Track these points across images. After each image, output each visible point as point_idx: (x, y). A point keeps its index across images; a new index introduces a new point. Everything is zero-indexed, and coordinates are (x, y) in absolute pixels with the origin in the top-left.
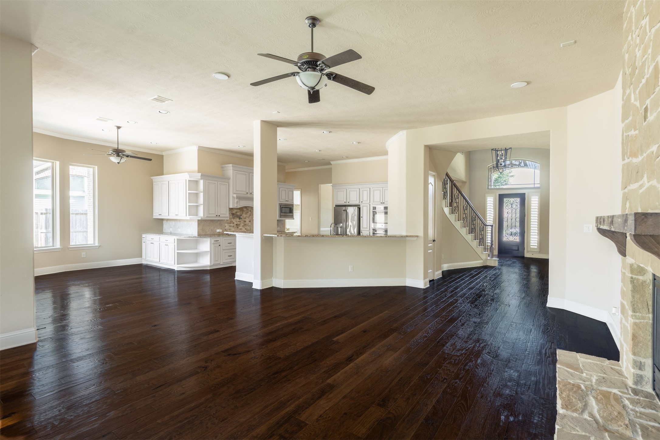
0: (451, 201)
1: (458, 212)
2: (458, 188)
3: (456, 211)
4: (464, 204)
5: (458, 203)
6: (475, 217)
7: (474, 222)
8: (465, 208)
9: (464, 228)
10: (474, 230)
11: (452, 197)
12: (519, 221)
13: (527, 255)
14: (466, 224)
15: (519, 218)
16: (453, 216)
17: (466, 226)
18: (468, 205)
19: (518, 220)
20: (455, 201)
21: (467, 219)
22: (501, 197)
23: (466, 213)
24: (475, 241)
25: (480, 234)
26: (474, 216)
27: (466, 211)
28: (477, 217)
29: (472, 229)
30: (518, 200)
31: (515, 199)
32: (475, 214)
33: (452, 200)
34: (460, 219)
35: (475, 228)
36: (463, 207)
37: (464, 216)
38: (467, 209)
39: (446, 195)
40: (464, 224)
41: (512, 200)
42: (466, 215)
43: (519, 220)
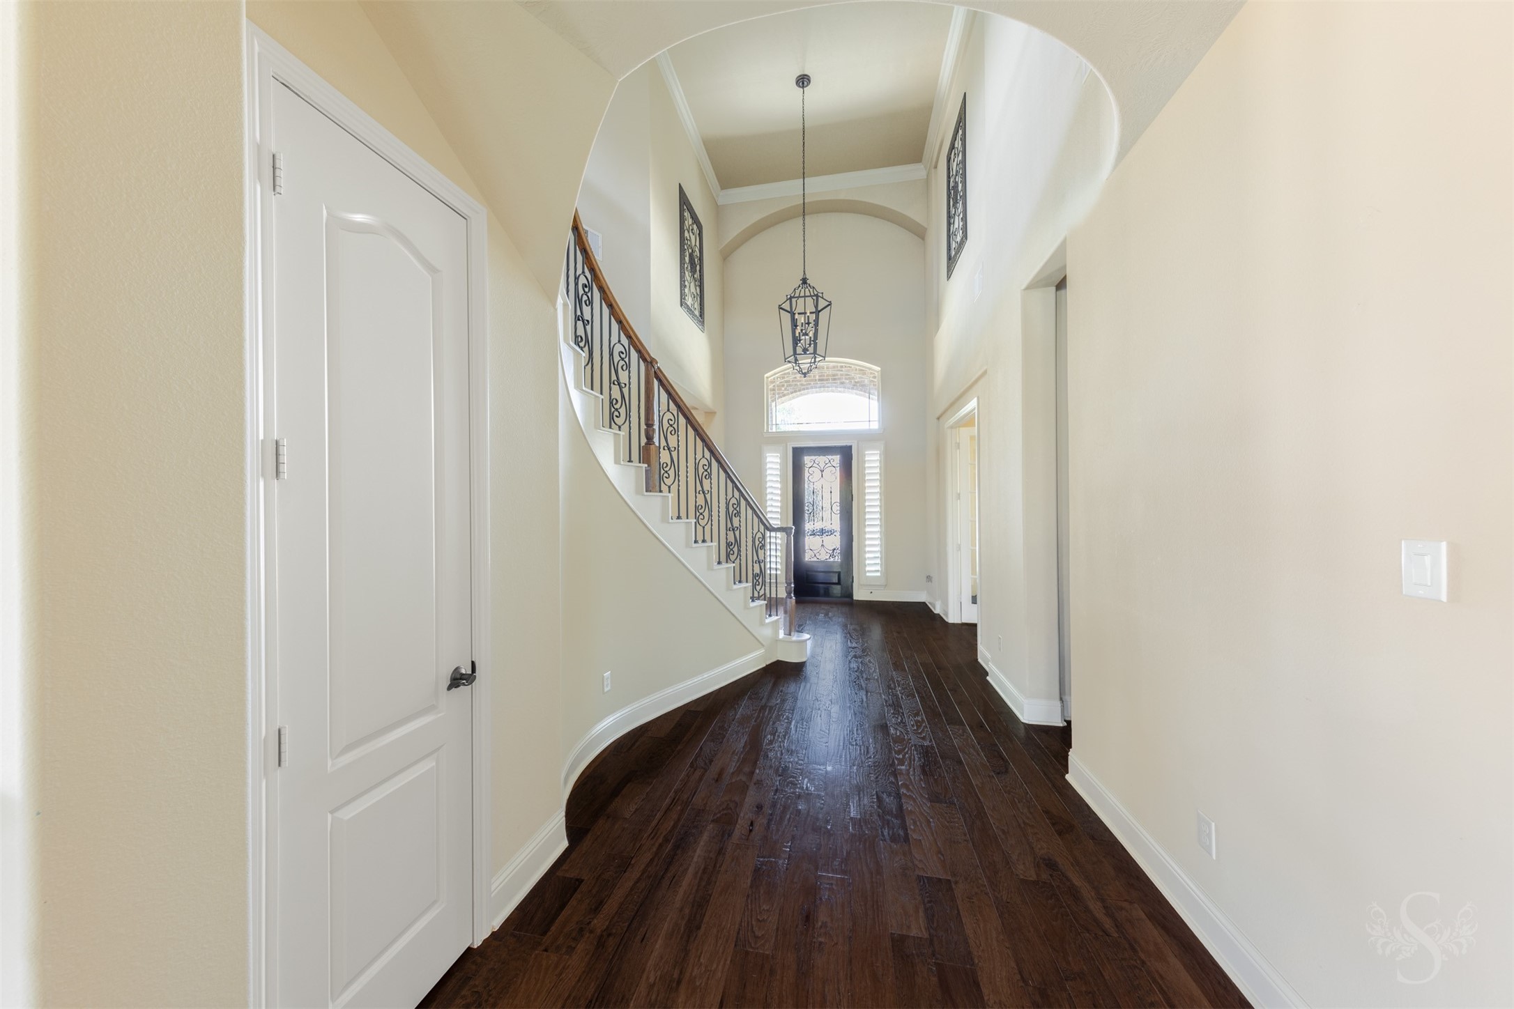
0: (644, 440)
1: (674, 488)
2: (673, 393)
3: (668, 482)
4: (699, 456)
5: (677, 449)
6: (739, 504)
7: (736, 521)
8: (701, 470)
9: (700, 544)
10: (736, 549)
11: (649, 425)
12: (839, 512)
13: (859, 594)
14: (708, 528)
15: (838, 504)
16: (655, 499)
17: (708, 537)
18: (713, 460)
19: (837, 508)
20: (663, 443)
21: (710, 511)
22: (798, 453)
23: (707, 487)
24: (739, 586)
25: (755, 558)
26: (734, 501)
27: (706, 483)
28: (743, 503)
29: (728, 545)
30: (836, 459)
31: (830, 457)
32: (737, 494)
33: (650, 439)
34: (683, 514)
35: (737, 542)
36: (696, 469)
37: (701, 501)
38: (710, 475)
39: (623, 411)
40: (700, 529)
41: (822, 459)
42: (708, 496)
43: (839, 508)
